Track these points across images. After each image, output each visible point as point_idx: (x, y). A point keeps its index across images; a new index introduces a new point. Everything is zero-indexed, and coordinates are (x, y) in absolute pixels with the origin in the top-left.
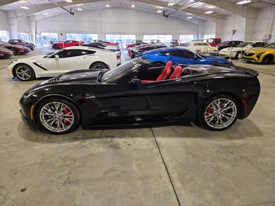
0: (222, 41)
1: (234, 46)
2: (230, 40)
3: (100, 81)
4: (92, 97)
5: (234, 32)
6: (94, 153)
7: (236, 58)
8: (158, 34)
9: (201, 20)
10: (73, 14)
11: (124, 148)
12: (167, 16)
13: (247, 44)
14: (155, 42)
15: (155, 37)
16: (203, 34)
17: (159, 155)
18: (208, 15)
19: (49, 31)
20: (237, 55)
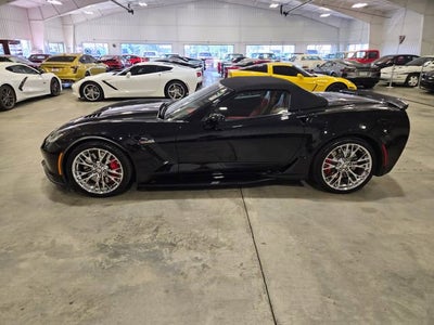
0: (382, 55)
1: (403, 64)
2: (395, 54)
3: (162, 117)
4: (150, 141)
5: (402, 39)
6: (132, 283)
7: (406, 85)
8: (271, 43)
9: (343, 19)
10: (132, 11)
11: (192, 274)
12: (286, 14)
13: (426, 60)
14: (266, 56)
15: (266, 50)
16: (347, 44)
17: (265, 296)
18: (357, 10)
19: (94, 41)
20: (408, 79)
